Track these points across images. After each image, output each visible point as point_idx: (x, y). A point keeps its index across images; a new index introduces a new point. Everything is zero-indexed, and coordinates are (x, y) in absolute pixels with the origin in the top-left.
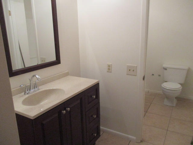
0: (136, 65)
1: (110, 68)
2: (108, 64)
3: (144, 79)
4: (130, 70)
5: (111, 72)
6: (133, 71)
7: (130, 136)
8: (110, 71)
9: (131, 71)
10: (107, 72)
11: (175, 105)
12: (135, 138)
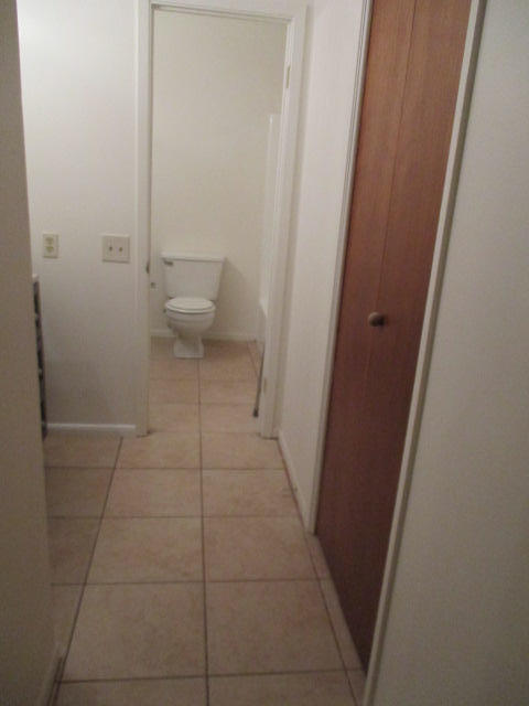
0: (126, 236)
1: (53, 245)
2: (44, 235)
3: (148, 270)
4: (111, 248)
5: (55, 257)
6: (121, 250)
7: (119, 426)
8: (53, 254)
9: (115, 250)
10: (45, 257)
11: (201, 356)
12: (133, 427)
